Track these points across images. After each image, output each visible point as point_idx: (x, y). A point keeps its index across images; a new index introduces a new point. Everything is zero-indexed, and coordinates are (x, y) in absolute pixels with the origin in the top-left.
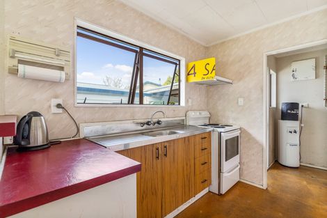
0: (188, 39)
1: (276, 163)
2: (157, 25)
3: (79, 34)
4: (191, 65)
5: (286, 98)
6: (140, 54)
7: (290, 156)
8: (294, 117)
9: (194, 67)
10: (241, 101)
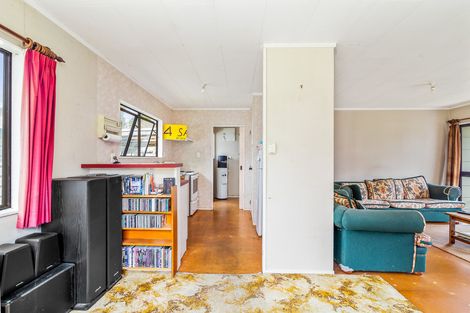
0: (162, 104)
1: (216, 199)
2: (150, 97)
3: (122, 109)
4: (167, 126)
5: (221, 153)
6: (138, 117)
7: (222, 194)
8: (225, 166)
9: (170, 128)
10: (198, 154)
